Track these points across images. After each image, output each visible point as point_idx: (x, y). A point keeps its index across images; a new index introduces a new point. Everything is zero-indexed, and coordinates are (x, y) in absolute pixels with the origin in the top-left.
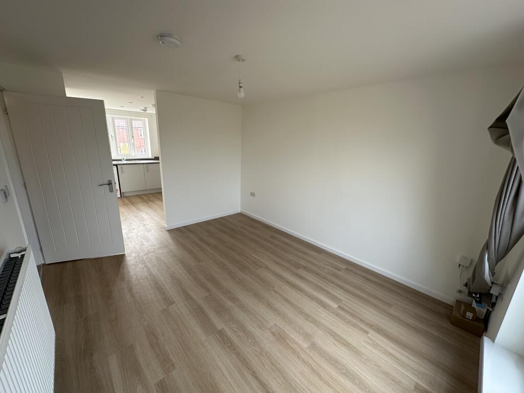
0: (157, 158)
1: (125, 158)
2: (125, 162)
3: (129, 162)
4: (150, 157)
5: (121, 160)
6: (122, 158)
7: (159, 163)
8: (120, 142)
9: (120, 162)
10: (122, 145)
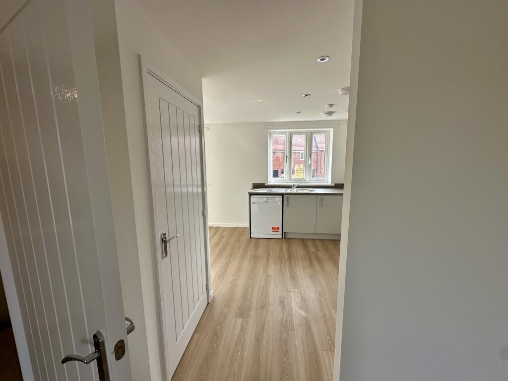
0: (340, 186)
1: (297, 184)
2: (295, 191)
3: (300, 191)
4: (329, 183)
5: (290, 187)
6: (292, 184)
7: (342, 194)
8: (295, 163)
9: (289, 191)
10: (296, 166)
